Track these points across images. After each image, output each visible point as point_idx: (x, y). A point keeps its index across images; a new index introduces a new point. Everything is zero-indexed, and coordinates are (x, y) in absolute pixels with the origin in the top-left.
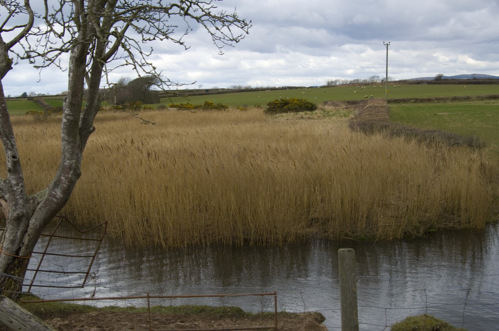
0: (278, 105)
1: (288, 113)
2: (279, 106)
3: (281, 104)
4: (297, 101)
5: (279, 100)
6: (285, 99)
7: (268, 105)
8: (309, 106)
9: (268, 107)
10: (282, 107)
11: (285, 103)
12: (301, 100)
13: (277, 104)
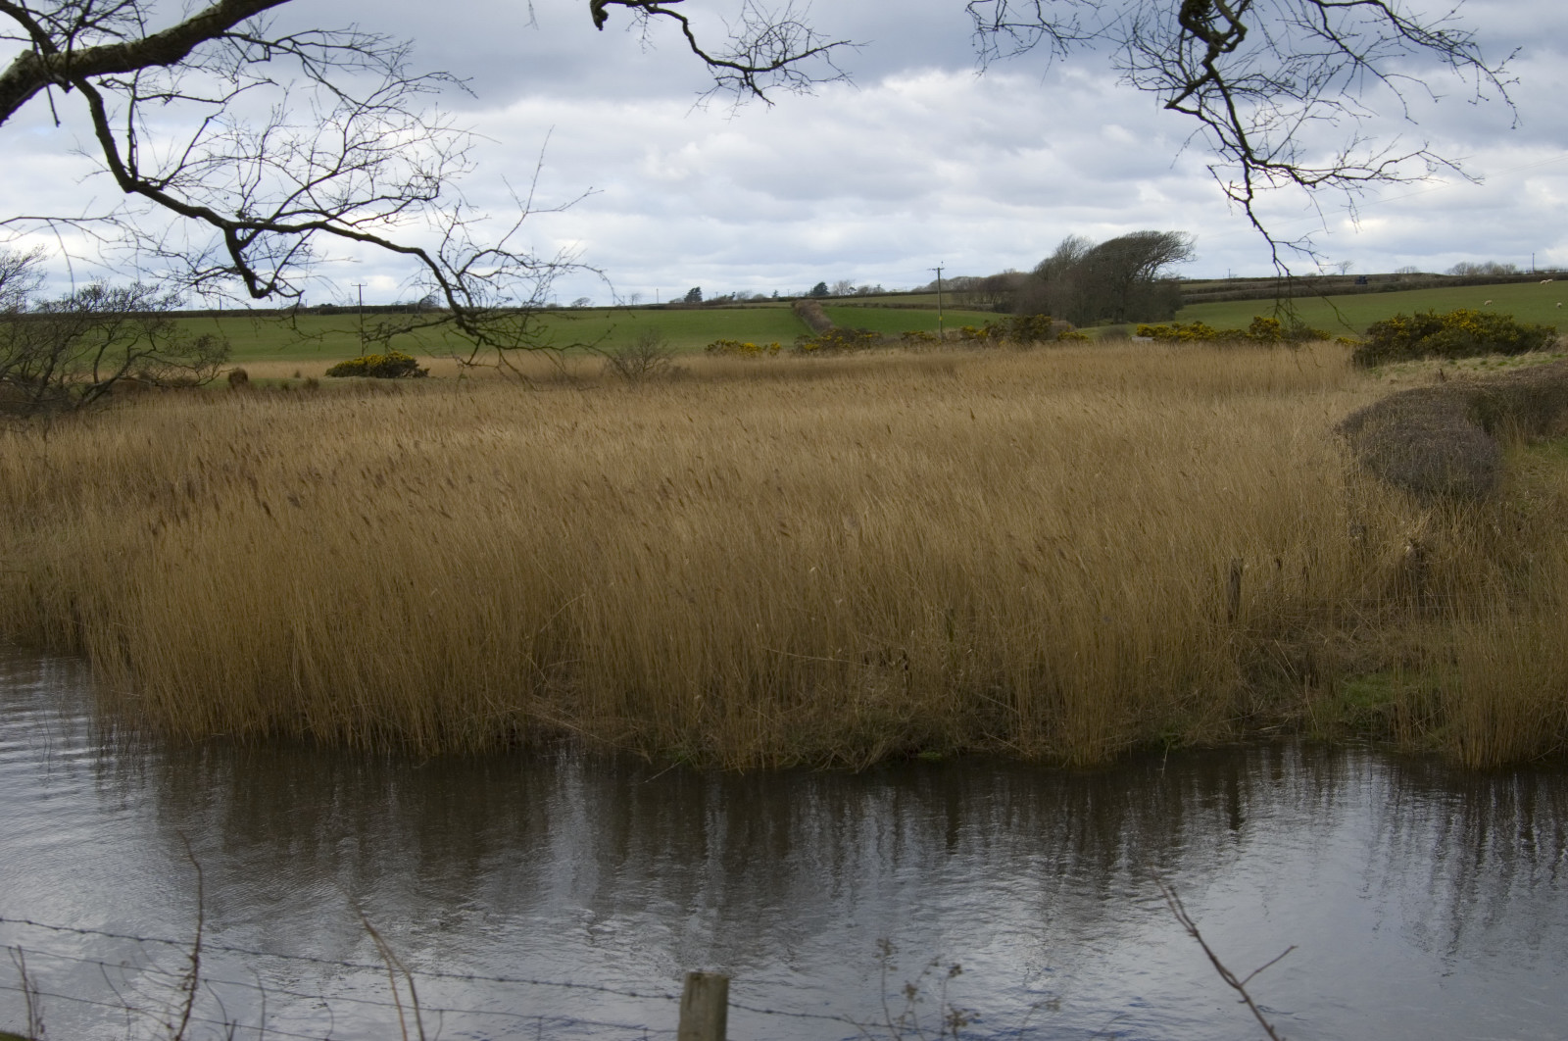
0: (1400, 333)
1: (1427, 362)
2: (1403, 338)
3: (1411, 330)
4: (1474, 320)
5: (1411, 315)
6: (1428, 314)
7: (1371, 332)
8: (1512, 338)
9: (1369, 340)
10: (1416, 338)
11: (1427, 325)
12: (1486, 318)
13: (1398, 329)
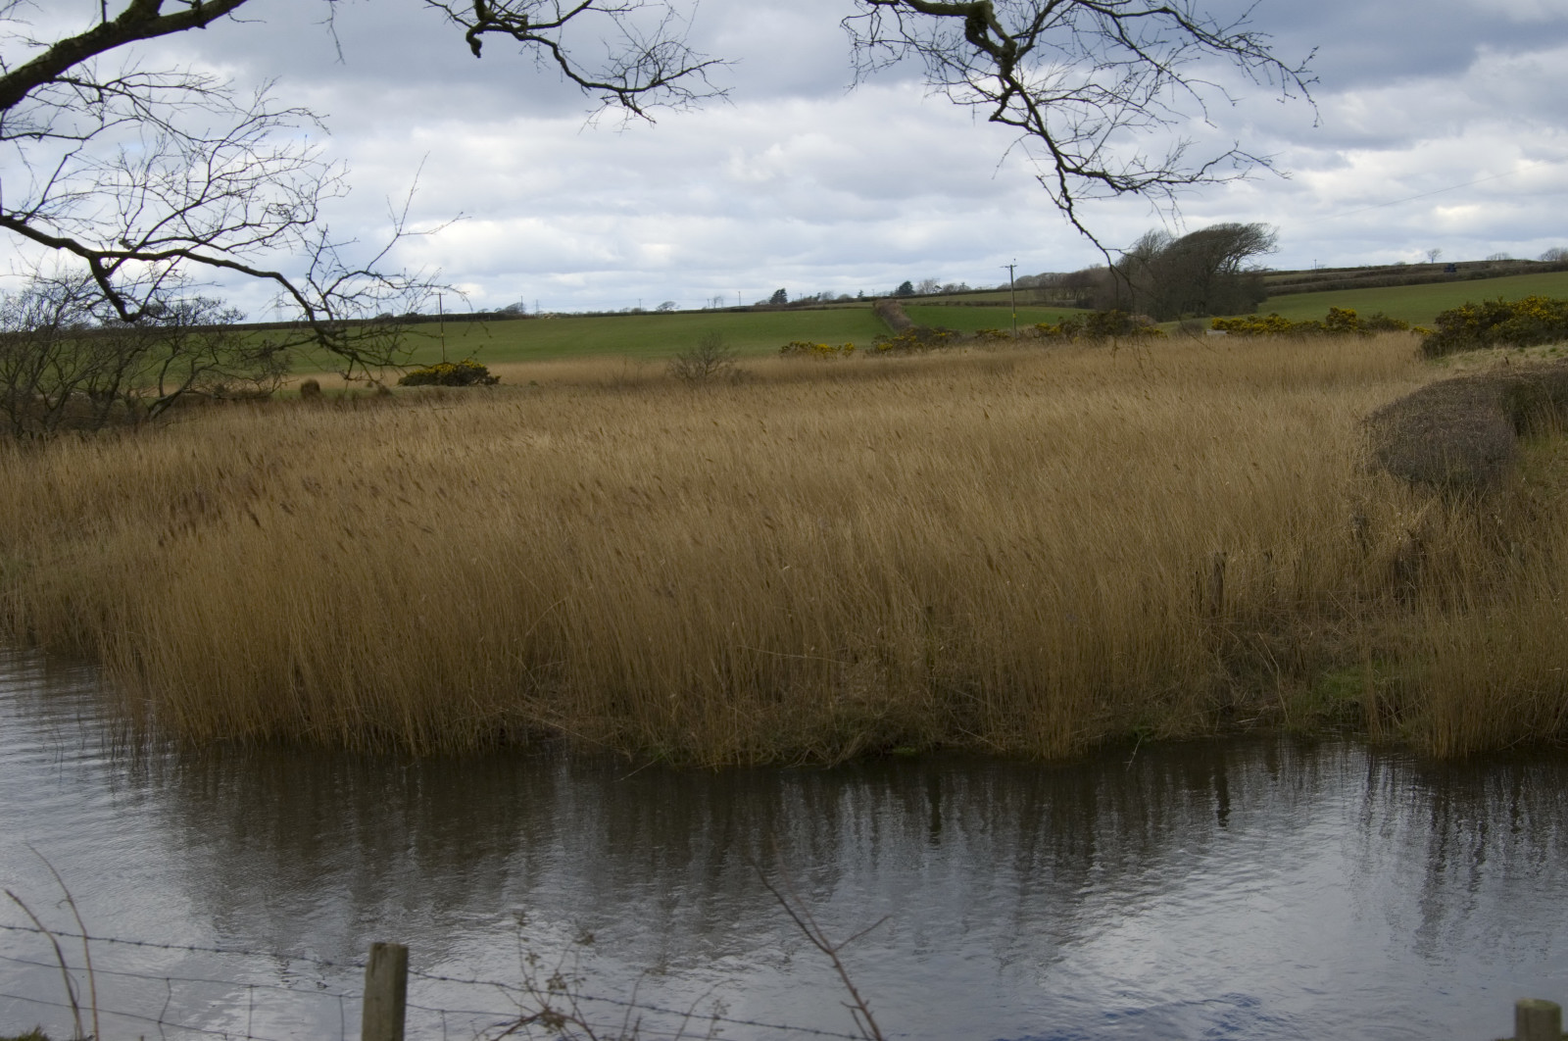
0: (1468, 321)
1: (1495, 350)
2: (1472, 326)
3: (1480, 318)
4: (1545, 306)
5: (1480, 303)
6: (1497, 301)
7: (1439, 321)
9: (1436, 328)
10: (1485, 326)
11: (1496, 314)
12: (1557, 304)
13: (1467, 318)
